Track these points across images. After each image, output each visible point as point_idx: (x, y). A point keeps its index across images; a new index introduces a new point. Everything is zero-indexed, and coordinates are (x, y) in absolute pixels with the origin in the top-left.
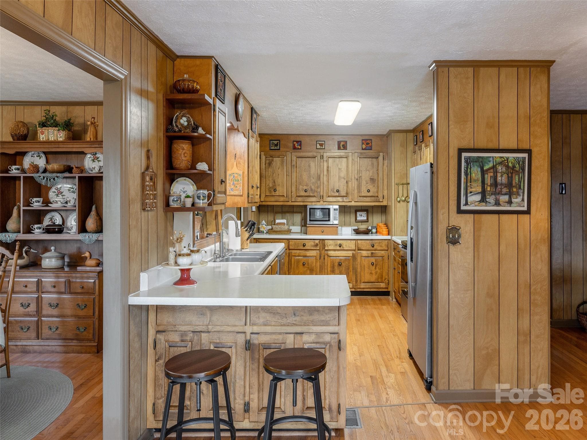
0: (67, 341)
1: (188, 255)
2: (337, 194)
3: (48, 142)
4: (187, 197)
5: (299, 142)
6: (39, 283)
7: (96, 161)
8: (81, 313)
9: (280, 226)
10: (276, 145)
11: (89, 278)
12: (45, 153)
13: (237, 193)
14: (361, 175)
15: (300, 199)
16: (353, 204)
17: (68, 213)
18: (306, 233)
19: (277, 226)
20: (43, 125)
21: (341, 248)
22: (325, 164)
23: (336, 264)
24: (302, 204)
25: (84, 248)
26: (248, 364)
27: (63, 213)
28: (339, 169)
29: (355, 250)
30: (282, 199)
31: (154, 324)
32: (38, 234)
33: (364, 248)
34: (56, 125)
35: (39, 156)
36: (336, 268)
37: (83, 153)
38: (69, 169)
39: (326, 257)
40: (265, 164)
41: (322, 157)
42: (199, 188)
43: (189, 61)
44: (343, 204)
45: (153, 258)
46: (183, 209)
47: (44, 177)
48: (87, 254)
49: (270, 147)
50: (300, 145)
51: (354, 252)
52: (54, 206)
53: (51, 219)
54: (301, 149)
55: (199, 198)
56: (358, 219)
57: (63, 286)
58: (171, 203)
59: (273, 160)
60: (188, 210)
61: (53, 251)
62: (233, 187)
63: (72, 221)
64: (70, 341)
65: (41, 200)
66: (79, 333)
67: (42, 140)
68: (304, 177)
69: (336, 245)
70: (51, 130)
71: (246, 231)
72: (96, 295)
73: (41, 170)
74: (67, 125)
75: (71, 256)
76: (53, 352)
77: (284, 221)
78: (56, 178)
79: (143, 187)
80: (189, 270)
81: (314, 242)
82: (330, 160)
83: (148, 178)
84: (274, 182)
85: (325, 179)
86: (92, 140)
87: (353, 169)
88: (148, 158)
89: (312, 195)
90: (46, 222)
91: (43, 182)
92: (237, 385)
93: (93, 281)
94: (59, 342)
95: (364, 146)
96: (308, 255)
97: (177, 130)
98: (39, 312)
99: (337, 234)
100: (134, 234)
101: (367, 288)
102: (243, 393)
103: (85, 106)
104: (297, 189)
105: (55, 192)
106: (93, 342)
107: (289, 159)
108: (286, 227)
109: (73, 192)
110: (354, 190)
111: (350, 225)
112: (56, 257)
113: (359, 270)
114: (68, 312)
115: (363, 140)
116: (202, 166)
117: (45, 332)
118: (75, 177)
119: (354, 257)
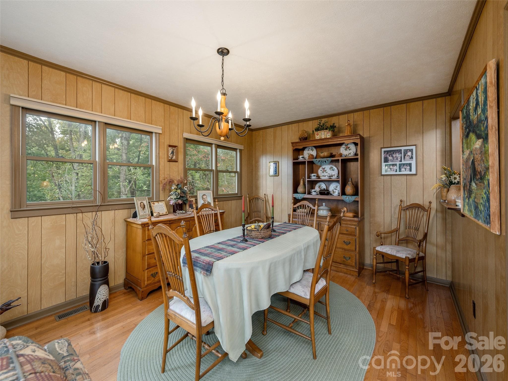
0: (337, 264)
3: (321, 140)
7: (348, 149)
8: (346, 247)
11: (351, 225)
12: (317, 147)
17: (332, 183)
20: (317, 130)
27: (327, 183)
32: (314, 195)
34: (325, 128)
35: (312, 150)
37: (341, 145)
38: (333, 155)
47: (319, 161)
48: (345, 209)
52: (322, 178)
53: (319, 187)
61: (324, 205)
64: (339, 264)
65: (315, 174)
66: (345, 260)
67: (317, 139)
70: (323, 132)
72: (357, 236)
73: (315, 157)
74: (332, 128)
78: (327, 161)
86: (349, 134)
90: (317, 188)
91: (316, 164)
93: (355, 227)
103: (339, 116)
105: (321, 170)
106: (355, 268)
109: (333, 170)
112: (327, 210)
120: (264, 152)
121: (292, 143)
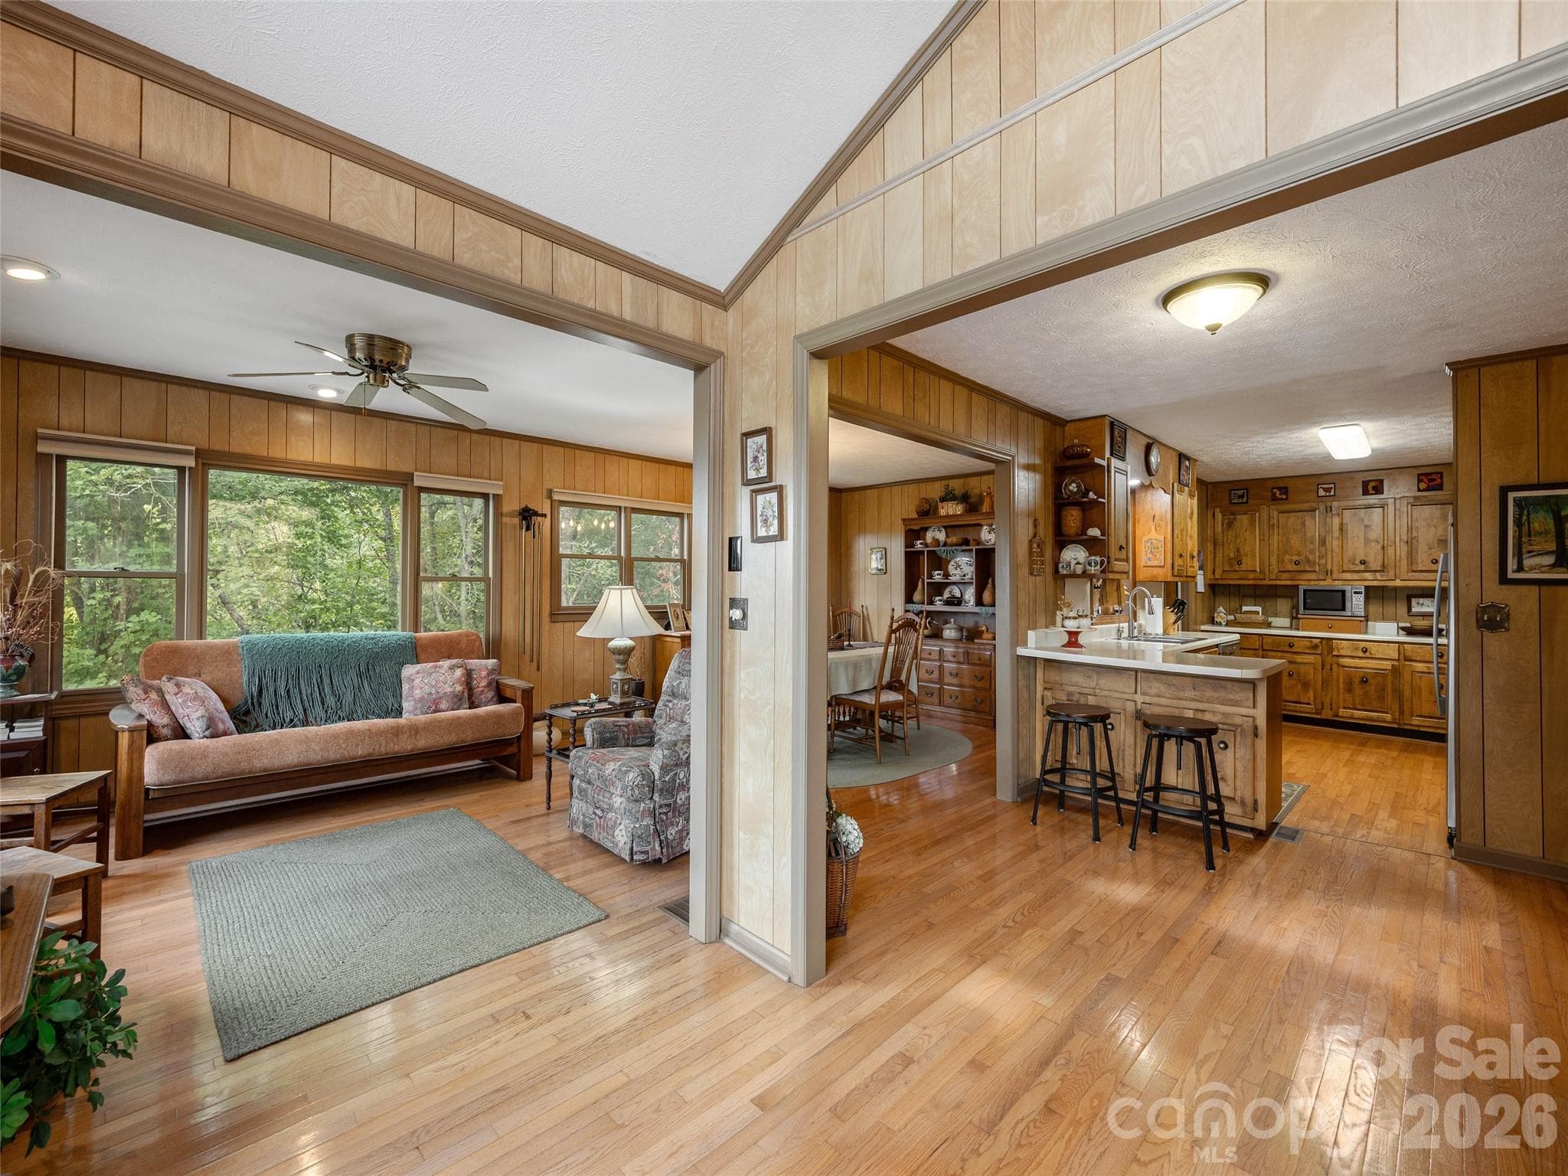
0: (966, 711)
1: (1075, 618)
2: (1362, 567)
3: (948, 516)
4: (1078, 563)
5: (1285, 490)
6: (941, 652)
7: (991, 532)
8: (979, 684)
9: (1248, 616)
10: (1242, 497)
11: (985, 650)
12: (945, 527)
13: (1156, 563)
14: (1414, 534)
15: (1285, 576)
16: (1398, 583)
17: (966, 586)
18: (1298, 629)
19: (1243, 616)
20: (943, 500)
21: (1368, 654)
22: (1336, 521)
23: (1357, 680)
24: (1289, 583)
25: (981, 621)
26: (1139, 734)
27: (961, 587)
28: (1366, 527)
29: (1398, 660)
30: (1252, 576)
31: (1041, 681)
32: (939, 606)
33: (1418, 658)
34: (954, 498)
35: (940, 530)
36: (1356, 685)
37: (980, 526)
38: (966, 542)
39: (1335, 667)
40: (1222, 525)
41: (1329, 509)
42: (1091, 555)
43: (1080, 424)
44: (1375, 583)
45: (1042, 620)
46: (1073, 576)
47: (944, 551)
48: (984, 628)
49: (1230, 500)
50: (1287, 494)
51: (1396, 663)
52: (953, 579)
53: (950, 592)
54: (1287, 499)
55: (1090, 564)
56: (1413, 610)
57: (962, 655)
58: (1061, 570)
59: (1235, 519)
60: (1078, 576)
61: (953, 622)
62: (1150, 556)
63: (970, 594)
64: (968, 712)
65: (941, 572)
66: (976, 704)
67: (942, 514)
68: (1293, 542)
69: (1356, 649)
70: (950, 504)
71: (1172, 611)
72: (992, 667)
73: (942, 544)
74: (965, 498)
75: (969, 630)
76: (953, 720)
77: (1259, 609)
78: (955, 551)
79: (1031, 553)
80: (1077, 634)
81: (1311, 642)
82: (1347, 513)
83: (1035, 545)
84: (1238, 551)
85: (1336, 543)
86: (988, 511)
87: (1397, 526)
88: (1035, 526)
89: (1308, 569)
90: (946, 595)
91: (944, 556)
92: (1127, 753)
93: (990, 653)
94: (959, 712)
95: (1423, 486)
96: (1299, 660)
97: (1066, 496)
98: (941, 680)
99: (1366, 633)
100: (1022, 596)
101: (1429, 727)
102: (1133, 762)
103: (981, 475)
104: (1280, 561)
105: (954, 565)
106: (989, 716)
107: (1265, 516)
108: (1260, 618)
109: (971, 565)
110: (1400, 562)
111: (1395, 620)
112: (955, 629)
113: (1407, 693)
114: (966, 682)
115: (1419, 475)
116: (1095, 532)
117: (947, 700)
118: (972, 550)
119: (1396, 671)
120: (862, 530)
121: (904, 520)
